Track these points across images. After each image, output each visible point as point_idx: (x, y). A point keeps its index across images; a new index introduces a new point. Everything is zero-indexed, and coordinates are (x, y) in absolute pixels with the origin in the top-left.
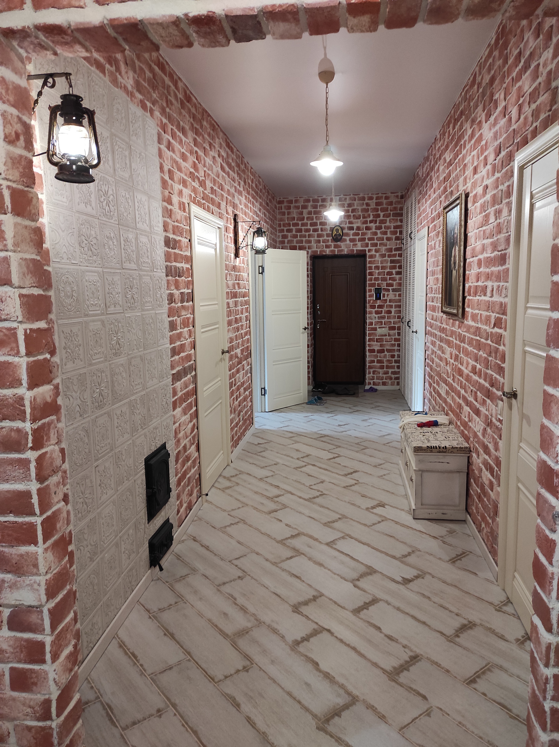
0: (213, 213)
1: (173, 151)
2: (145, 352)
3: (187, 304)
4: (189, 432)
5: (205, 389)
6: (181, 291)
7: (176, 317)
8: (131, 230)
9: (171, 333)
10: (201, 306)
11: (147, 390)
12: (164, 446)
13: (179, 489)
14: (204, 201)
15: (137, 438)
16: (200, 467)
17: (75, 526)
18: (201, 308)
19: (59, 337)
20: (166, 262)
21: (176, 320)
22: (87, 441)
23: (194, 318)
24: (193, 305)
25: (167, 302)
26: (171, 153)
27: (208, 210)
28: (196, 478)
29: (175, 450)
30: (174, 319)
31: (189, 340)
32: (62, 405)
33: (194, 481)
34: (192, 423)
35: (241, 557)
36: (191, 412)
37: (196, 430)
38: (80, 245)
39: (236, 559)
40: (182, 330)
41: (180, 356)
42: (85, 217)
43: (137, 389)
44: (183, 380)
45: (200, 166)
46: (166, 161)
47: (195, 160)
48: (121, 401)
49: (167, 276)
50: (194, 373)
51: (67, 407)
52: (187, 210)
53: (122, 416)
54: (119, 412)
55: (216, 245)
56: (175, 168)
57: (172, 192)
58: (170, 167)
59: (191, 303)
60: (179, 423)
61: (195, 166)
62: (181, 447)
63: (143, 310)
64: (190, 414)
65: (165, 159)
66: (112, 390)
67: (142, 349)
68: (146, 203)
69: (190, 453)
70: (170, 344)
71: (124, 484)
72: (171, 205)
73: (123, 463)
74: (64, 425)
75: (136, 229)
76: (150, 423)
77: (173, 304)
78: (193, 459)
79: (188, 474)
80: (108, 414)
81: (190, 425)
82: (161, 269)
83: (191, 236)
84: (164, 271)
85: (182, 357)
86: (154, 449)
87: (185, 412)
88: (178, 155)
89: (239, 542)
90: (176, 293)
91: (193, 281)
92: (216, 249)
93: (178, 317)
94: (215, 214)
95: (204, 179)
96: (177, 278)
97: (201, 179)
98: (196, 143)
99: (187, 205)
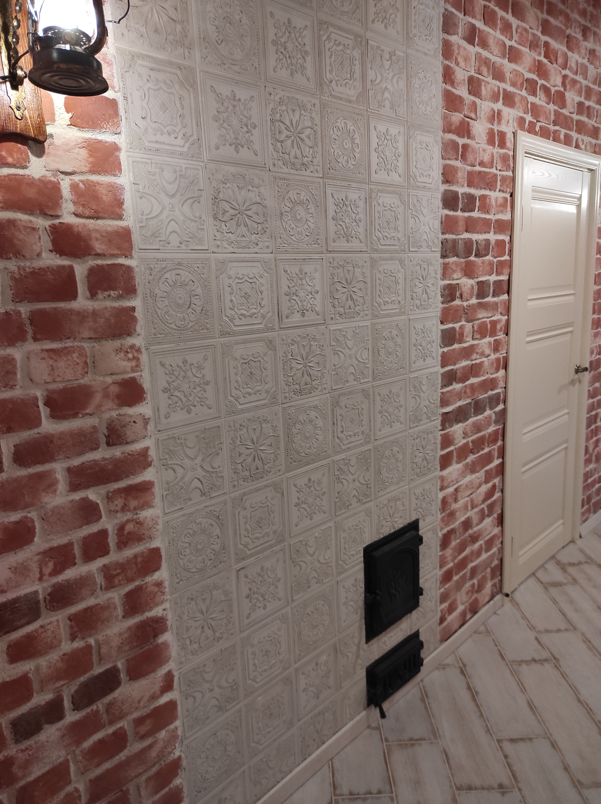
0: (577, 147)
1: (484, 44)
2: (375, 383)
3: (495, 299)
4: (481, 498)
5: (525, 431)
6: (480, 279)
7: (463, 323)
8: (354, 185)
9: (446, 349)
10: (530, 300)
11: (376, 443)
12: (414, 526)
13: (447, 586)
14: (557, 128)
15: (346, 518)
16: (501, 550)
17: (181, 663)
18: (530, 303)
19: (152, 374)
20: (443, 233)
21: (462, 327)
22: (218, 531)
23: (508, 322)
24: (509, 301)
25: (441, 299)
26: (478, 49)
27: (567, 141)
28: (493, 565)
29: (442, 529)
30: (457, 326)
31: (493, 356)
32: (155, 481)
33: (489, 570)
34: (490, 485)
35: (522, 740)
36: (487, 468)
37: (497, 495)
38: (215, 218)
39: (512, 740)
40: (475, 342)
41: (468, 383)
42: (232, 169)
43: (352, 442)
44: (471, 420)
45: (552, 68)
46: (462, 64)
47: (542, 58)
48: (308, 464)
49: (443, 256)
50: (501, 407)
51: (167, 483)
52: (509, 144)
53: (310, 487)
54: (302, 482)
55: (580, 199)
56: (485, 73)
57: (473, 115)
58: (473, 73)
59: (505, 297)
60: (455, 486)
61: (540, 69)
62: (457, 523)
63: (375, 316)
64: (486, 471)
65: (460, 60)
66: (287, 450)
67: (370, 379)
68: (401, 139)
69: (479, 530)
70: (443, 366)
71: (309, 590)
72: (469, 137)
73: (309, 557)
74: (159, 511)
75: (370, 182)
76: (381, 493)
77: (457, 302)
78: (487, 538)
79: (472, 561)
80: (276, 487)
81: (485, 488)
82: (428, 246)
83: (514, 187)
84: (439, 249)
85: (472, 385)
86: (387, 530)
87: (472, 469)
88: (496, 52)
89: (531, 706)
90: (467, 283)
91: (511, 262)
92: (579, 206)
93: (468, 321)
94: (583, 147)
95: (562, 90)
96: (472, 258)
97: (553, 90)
98: (546, 28)
99: (509, 136)
